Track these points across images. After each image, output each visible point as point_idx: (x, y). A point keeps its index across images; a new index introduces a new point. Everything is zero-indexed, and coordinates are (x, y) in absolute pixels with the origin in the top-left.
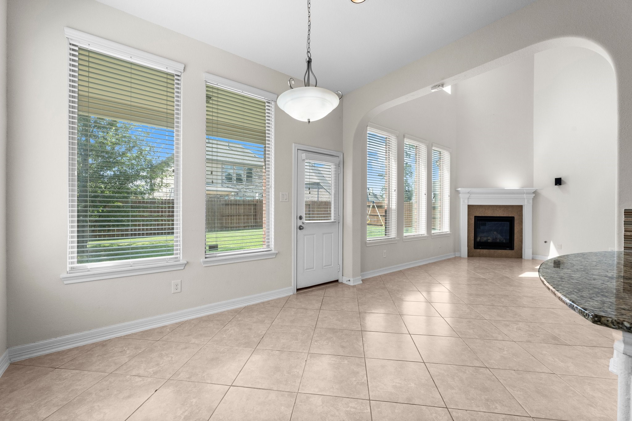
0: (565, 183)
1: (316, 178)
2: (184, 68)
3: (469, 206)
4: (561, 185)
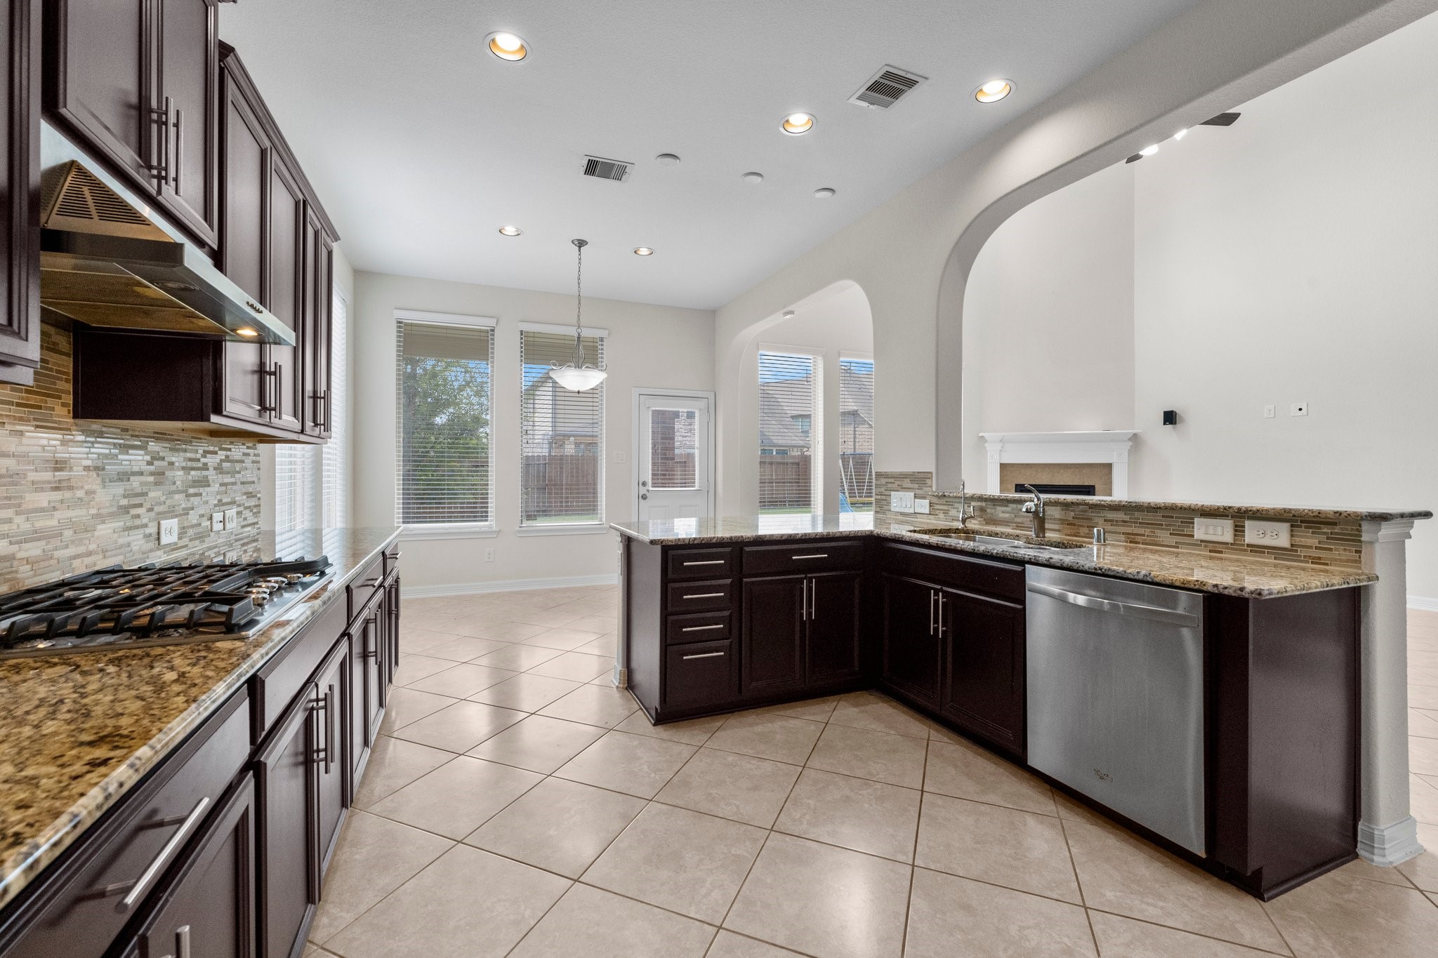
0: (1183, 421)
1: (853, 404)
2: (497, 321)
3: (1003, 467)
4: (1175, 424)
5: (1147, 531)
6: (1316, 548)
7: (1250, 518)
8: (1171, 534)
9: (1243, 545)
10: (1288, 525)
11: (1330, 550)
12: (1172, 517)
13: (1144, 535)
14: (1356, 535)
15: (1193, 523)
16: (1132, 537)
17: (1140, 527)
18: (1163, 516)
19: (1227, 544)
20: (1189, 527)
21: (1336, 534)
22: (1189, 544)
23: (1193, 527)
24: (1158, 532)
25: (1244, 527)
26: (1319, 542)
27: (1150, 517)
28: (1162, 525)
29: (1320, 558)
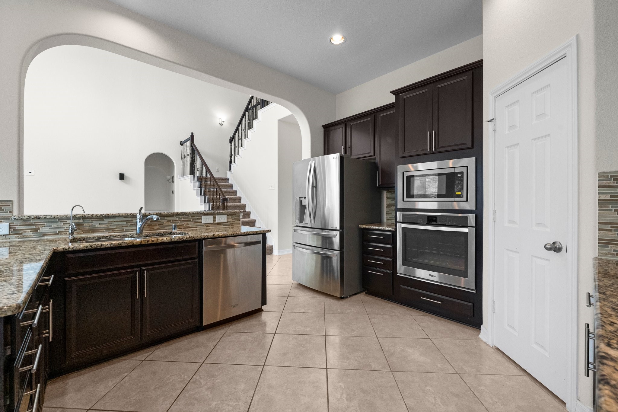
5: (185, 223)
6: (232, 221)
7: (217, 215)
8: (194, 223)
9: (216, 223)
10: (226, 216)
11: (234, 221)
12: (194, 217)
13: (184, 225)
14: (239, 217)
15: (202, 218)
16: (179, 226)
17: (183, 222)
18: (191, 217)
19: (211, 223)
20: (200, 220)
21: (236, 217)
22: (200, 226)
23: (201, 220)
24: (189, 223)
25: (216, 217)
26: (233, 219)
27: (186, 218)
28: (191, 220)
29: (232, 224)
